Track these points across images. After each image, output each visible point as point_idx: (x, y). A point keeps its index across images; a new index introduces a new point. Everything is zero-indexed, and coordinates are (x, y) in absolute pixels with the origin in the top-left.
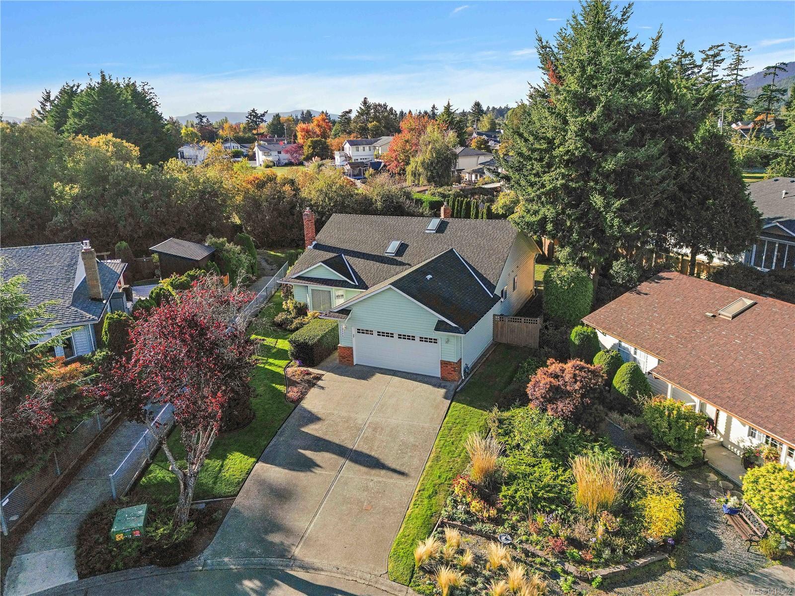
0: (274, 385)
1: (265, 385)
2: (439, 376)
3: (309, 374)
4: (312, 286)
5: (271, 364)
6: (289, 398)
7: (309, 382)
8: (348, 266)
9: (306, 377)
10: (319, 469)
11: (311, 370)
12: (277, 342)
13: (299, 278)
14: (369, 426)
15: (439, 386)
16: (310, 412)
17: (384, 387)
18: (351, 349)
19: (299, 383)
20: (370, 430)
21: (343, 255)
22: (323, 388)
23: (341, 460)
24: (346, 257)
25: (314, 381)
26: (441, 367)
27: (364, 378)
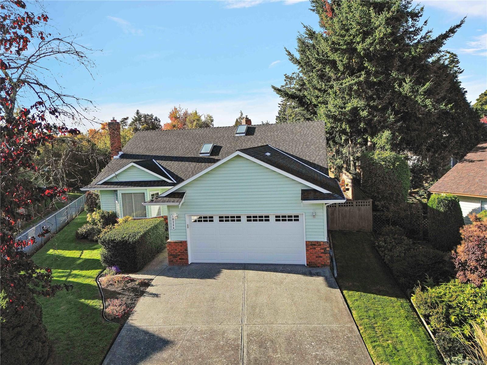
0: (83, 300)
1: (69, 302)
2: (305, 263)
3: (133, 280)
4: (121, 190)
5: (76, 276)
6: (109, 315)
7: (134, 290)
8: (162, 168)
9: (129, 285)
11: (133, 276)
12: (81, 256)
13: (106, 183)
16: (146, 333)
17: (241, 283)
18: (184, 244)
19: (119, 294)
21: (154, 160)
22: (156, 295)
24: (158, 161)
25: (142, 289)
26: (307, 250)
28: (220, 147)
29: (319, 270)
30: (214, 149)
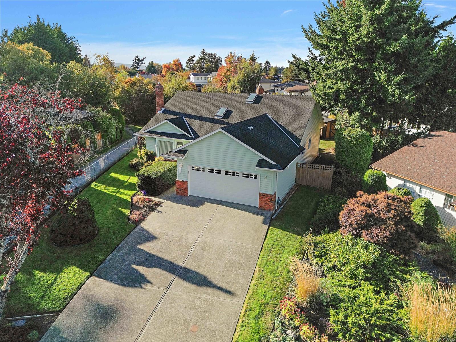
0: (120, 209)
1: (113, 209)
2: (258, 206)
3: (151, 201)
4: (159, 138)
5: (121, 193)
6: (131, 219)
7: (150, 207)
8: (187, 125)
9: (148, 204)
10: (149, 284)
11: (153, 198)
12: (128, 180)
13: (149, 132)
14: (198, 245)
15: (258, 214)
16: (147, 232)
17: (212, 213)
18: (186, 183)
19: (141, 208)
20: (199, 249)
21: (183, 117)
22: (161, 212)
23: (171, 277)
24: (186, 118)
25: (155, 207)
26: (260, 199)
27: (196, 206)
28: (232, 112)
29: (264, 212)
30: (227, 113)
